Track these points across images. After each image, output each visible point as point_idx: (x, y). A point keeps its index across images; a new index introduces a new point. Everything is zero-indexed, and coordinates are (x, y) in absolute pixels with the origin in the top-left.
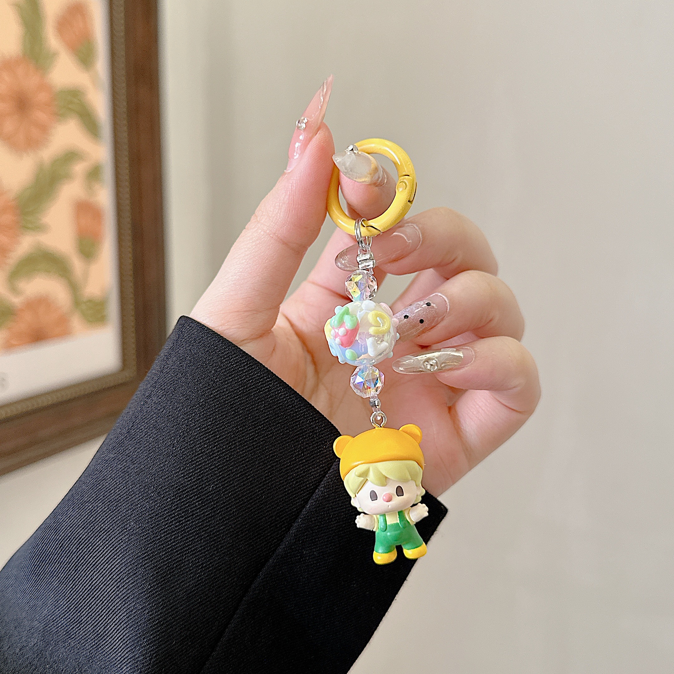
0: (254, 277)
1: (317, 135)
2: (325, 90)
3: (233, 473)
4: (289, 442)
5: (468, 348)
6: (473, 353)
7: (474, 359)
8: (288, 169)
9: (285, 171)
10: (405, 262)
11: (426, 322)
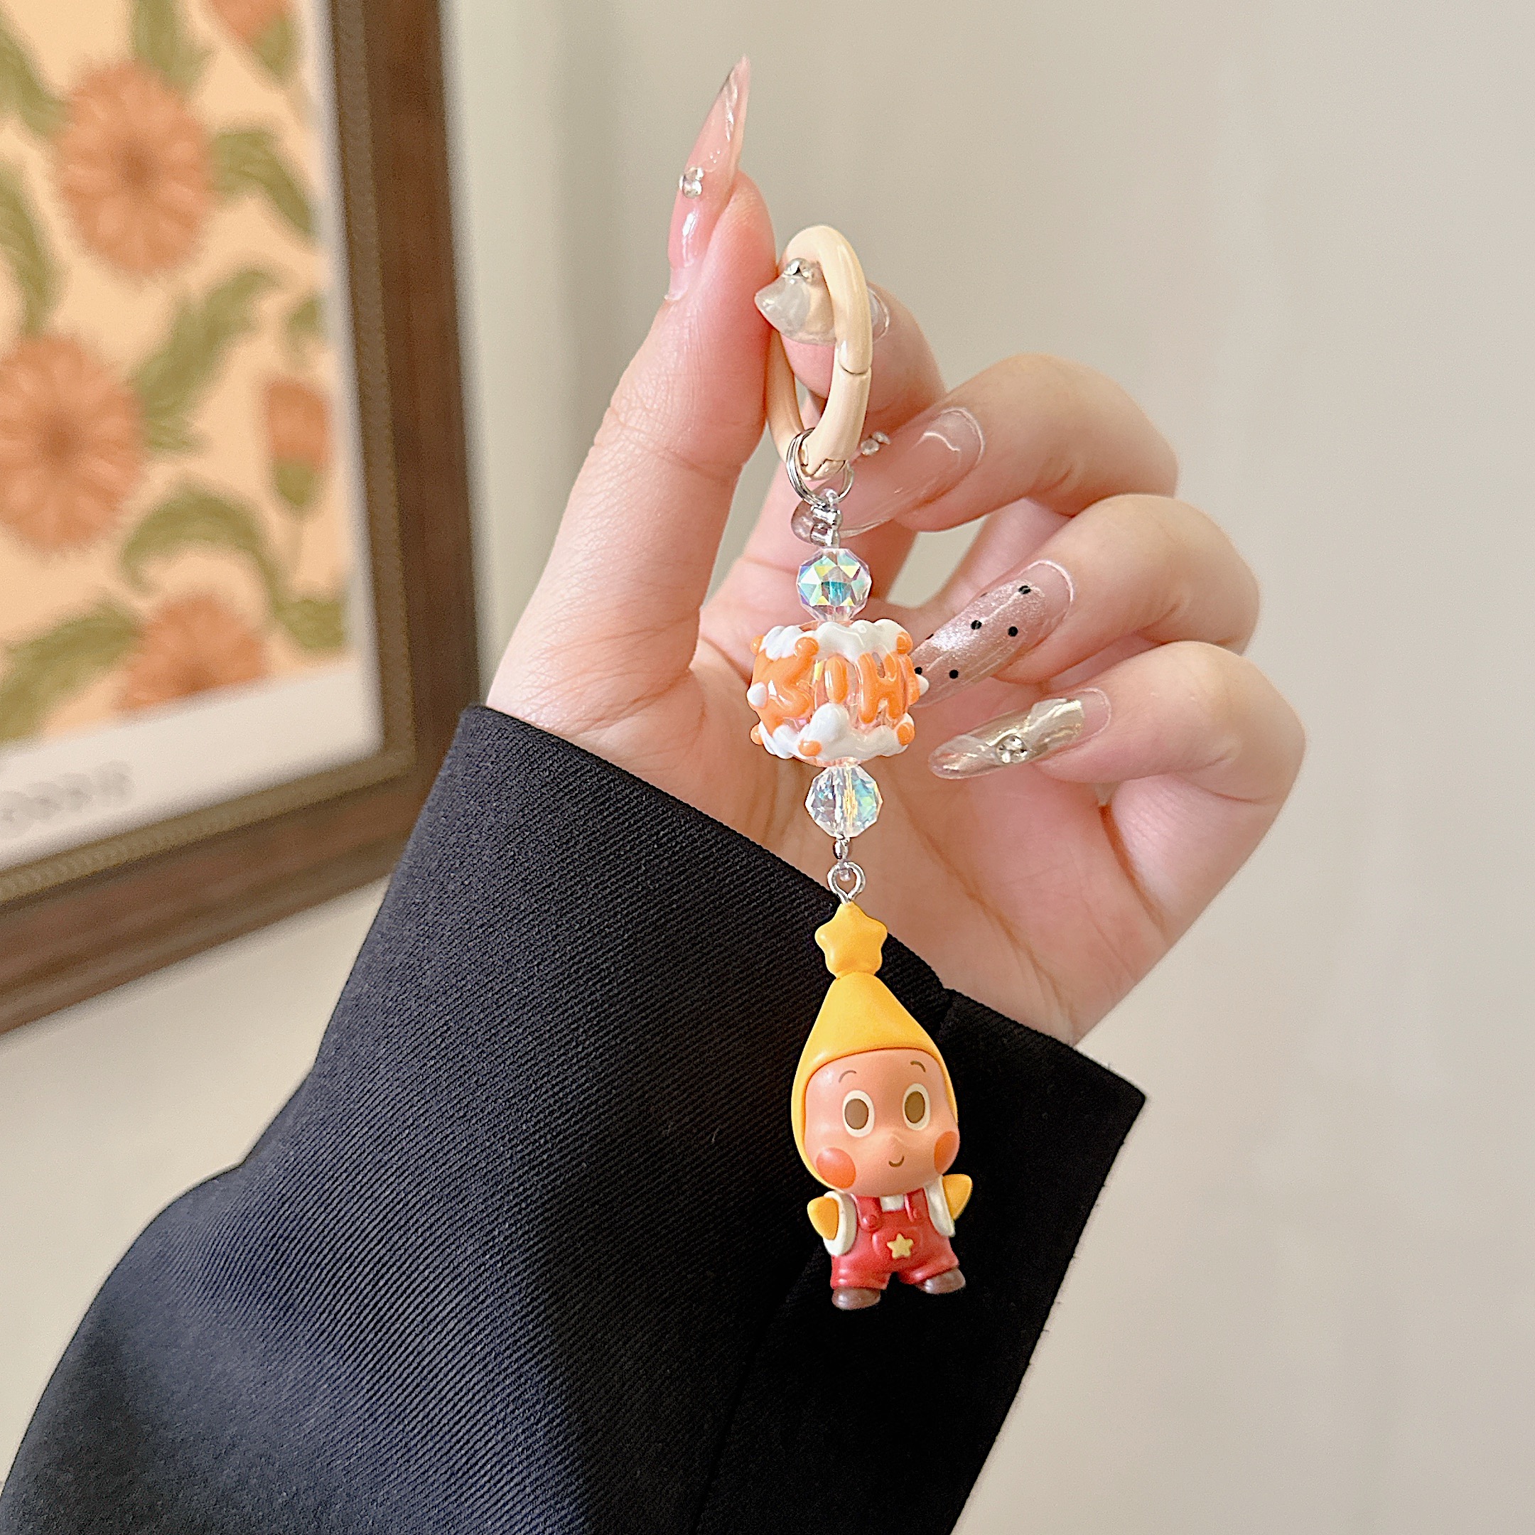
0: (637, 554)
1: (731, 204)
2: (735, 96)
5: (1096, 690)
6: (1107, 702)
7: (1110, 716)
8: (672, 290)
9: (666, 297)
10: (954, 500)
11: (1022, 630)
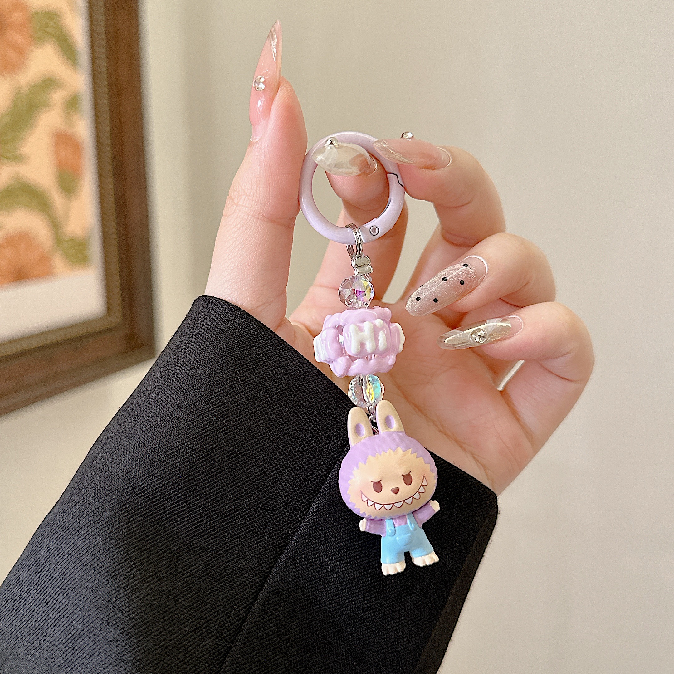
3: (244, 448)
4: (303, 414)
6: (521, 321)
9: (251, 140)
11: (466, 282)
